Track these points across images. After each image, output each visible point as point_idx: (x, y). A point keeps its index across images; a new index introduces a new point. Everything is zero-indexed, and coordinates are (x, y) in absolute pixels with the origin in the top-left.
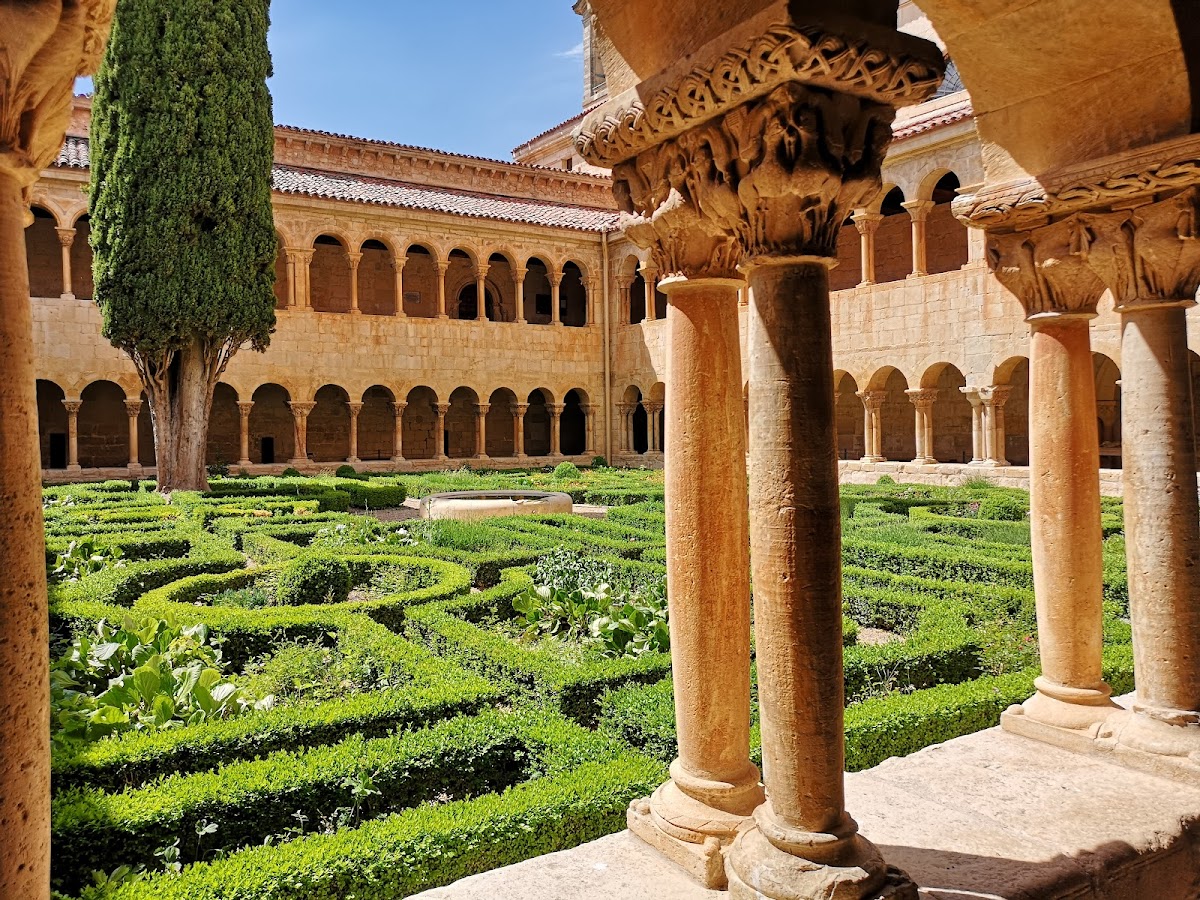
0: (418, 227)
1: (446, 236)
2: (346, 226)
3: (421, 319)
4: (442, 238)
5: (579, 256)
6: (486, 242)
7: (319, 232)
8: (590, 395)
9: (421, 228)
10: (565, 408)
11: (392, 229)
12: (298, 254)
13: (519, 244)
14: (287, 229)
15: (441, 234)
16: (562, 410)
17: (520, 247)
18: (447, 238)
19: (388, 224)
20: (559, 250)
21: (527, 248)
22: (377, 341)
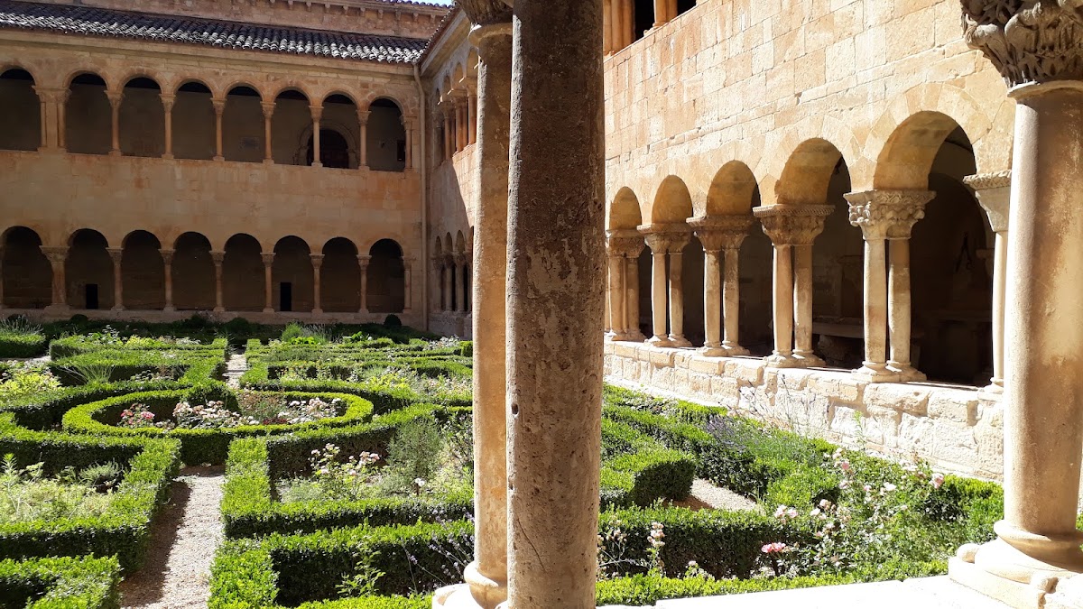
0: (186, 63)
1: (223, 71)
2: (104, 64)
3: (191, 161)
4: (217, 74)
5: (392, 91)
6: (272, 78)
7: (73, 69)
8: (404, 248)
9: (194, 63)
10: (370, 260)
11: (158, 65)
12: (49, 93)
13: (313, 79)
14: (37, 68)
15: (217, 70)
16: (367, 263)
17: (316, 83)
18: (224, 74)
19: (152, 60)
20: (365, 86)
21: (324, 84)
22: (139, 183)
